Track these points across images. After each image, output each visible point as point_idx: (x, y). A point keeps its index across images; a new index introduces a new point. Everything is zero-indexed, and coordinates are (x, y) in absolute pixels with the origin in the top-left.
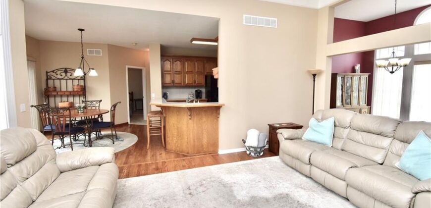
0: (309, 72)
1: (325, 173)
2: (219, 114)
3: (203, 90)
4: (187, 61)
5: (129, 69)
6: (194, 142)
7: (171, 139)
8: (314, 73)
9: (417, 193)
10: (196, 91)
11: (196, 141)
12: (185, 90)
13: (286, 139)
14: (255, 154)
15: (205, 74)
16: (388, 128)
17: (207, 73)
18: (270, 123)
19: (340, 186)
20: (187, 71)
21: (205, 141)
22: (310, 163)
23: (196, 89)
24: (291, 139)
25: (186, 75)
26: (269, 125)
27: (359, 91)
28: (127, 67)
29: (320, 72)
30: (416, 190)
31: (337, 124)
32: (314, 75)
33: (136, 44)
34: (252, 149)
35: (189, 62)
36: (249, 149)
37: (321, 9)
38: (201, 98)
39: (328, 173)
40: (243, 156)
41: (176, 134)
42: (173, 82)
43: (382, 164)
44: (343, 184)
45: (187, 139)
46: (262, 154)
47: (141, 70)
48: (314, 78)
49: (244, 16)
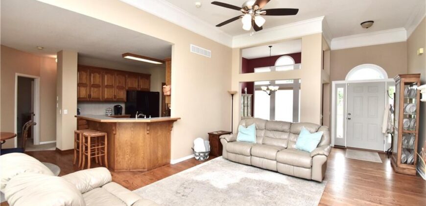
0: (229, 92)
1: (262, 159)
2: (172, 127)
3: (123, 106)
4: (107, 73)
5: (19, 78)
6: (151, 156)
7: (121, 157)
8: (232, 93)
9: (313, 157)
10: (115, 107)
11: (152, 155)
12: (101, 105)
13: (228, 142)
14: (204, 158)
15: (127, 89)
16: (286, 128)
17: (130, 88)
18: (209, 132)
19: (273, 164)
20: (107, 85)
21: (160, 154)
22: (251, 155)
23: (116, 105)
24: (232, 142)
25: (106, 89)
26: (208, 133)
27: (248, 106)
28: (17, 75)
29: (236, 92)
30: (312, 155)
31: (257, 128)
32: (232, 95)
33: (43, 48)
34: (201, 154)
35: (109, 75)
36: (199, 155)
37: (235, 49)
38: (121, 114)
39: (264, 158)
40: (194, 162)
41: (129, 151)
42: (90, 96)
43: (286, 148)
44: (275, 162)
45: (143, 155)
46: (208, 158)
47: (33, 80)
48: (232, 97)
49: (191, 45)
